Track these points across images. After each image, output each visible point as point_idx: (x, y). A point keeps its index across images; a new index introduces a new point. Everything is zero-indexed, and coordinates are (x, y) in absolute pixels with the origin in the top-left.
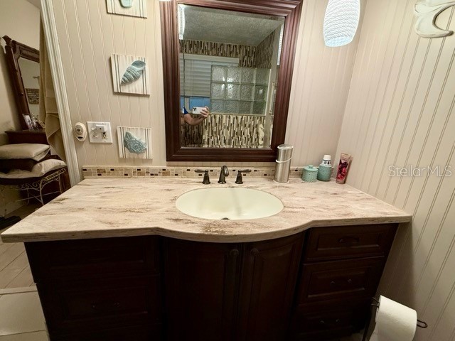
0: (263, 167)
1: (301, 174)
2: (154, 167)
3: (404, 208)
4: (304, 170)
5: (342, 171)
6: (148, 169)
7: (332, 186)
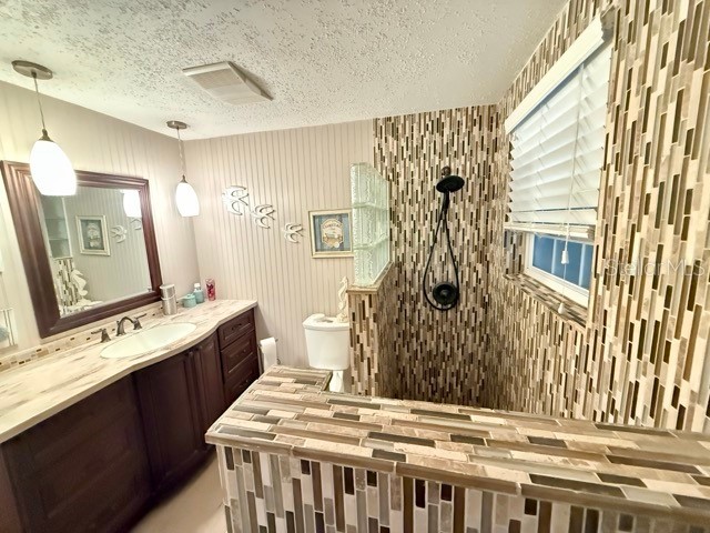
0: (150, 309)
1: (184, 304)
2: (24, 351)
3: (248, 299)
4: (185, 300)
5: (211, 291)
6: (14, 358)
7: (208, 304)
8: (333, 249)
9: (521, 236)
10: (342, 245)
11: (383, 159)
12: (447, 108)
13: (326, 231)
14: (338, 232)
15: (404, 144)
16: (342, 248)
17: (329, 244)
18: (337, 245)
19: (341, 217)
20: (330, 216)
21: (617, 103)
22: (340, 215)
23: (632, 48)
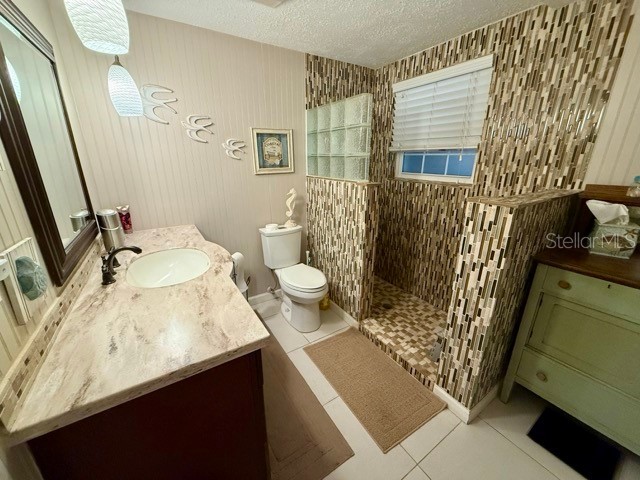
8: (274, 166)
9: (395, 154)
10: (281, 162)
11: (312, 91)
12: (351, 63)
13: (268, 149)
14: (278, 150)
15: (326, 82)
16: (281, 165)
17: (270, 161)
18: (278, 162)
19: (280, 137)
20: (271, 135)
21: (496, 93)
22: (279, 135)
23: (504, 74)
